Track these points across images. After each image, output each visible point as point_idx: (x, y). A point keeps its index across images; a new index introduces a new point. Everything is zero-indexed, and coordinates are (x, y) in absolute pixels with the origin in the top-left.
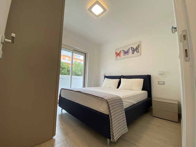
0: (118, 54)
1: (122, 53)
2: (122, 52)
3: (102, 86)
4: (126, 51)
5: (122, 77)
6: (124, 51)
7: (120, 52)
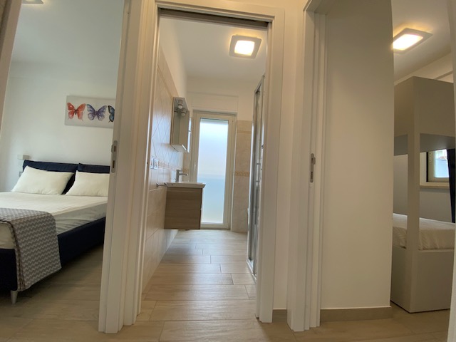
0: (74, 111)
1: (86, 112)
2: (86, 108)
3: (13, 190)
4: (97, 110)
5: (79, 168)
6: (91, 107)
7: (82, 107)
